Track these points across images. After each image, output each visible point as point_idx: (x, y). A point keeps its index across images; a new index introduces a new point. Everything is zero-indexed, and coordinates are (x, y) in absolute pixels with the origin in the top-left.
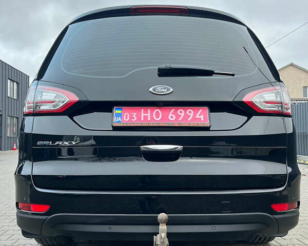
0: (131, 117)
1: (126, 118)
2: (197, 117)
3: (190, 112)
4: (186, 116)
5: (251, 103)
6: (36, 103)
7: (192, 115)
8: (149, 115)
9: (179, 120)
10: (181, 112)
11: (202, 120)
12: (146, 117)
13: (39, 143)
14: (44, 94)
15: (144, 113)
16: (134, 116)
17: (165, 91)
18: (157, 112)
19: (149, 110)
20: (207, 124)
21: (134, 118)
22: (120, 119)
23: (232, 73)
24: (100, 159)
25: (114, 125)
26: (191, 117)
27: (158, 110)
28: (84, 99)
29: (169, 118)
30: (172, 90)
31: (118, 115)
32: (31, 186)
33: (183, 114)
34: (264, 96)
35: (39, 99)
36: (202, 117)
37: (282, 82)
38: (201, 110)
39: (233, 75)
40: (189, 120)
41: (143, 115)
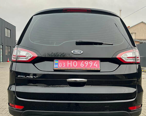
0: (63, 65)
1: (60, 66)
2: (94, 65)
3: (91, 63)
4: (89, 65)
5: (121, 58)
6: (17, 56)
7: (92, 64)
8: (71, 64)
9: (86, 66)
10: (87, 63)
11: (97, 67)
12: (70, 65)
13: (19, 76)
14: (21, 52)
15: (69, 63)
16: (64, 64)
17: (79, 53)
18: (75, 63)
19: (71, 62)
20: (99, 69)
21: (64, 65)
22: (57, 66)
23: (112, 44)
24: (48, 86)
25: (54, 69)
26: (91, 65)
27: (75, 61)
28: (40, 56)
29: (81, 66)
30: (82, 52)
31: (56, 64)
32: (15, 96)
33: (87, 64)
34: (127, 54)
35: (18, 54)
36: (96, 65)
37: (136, 47)
38: (96, 62)
39: (112, 45)
40: (90, 66)
41: (68, 64)
